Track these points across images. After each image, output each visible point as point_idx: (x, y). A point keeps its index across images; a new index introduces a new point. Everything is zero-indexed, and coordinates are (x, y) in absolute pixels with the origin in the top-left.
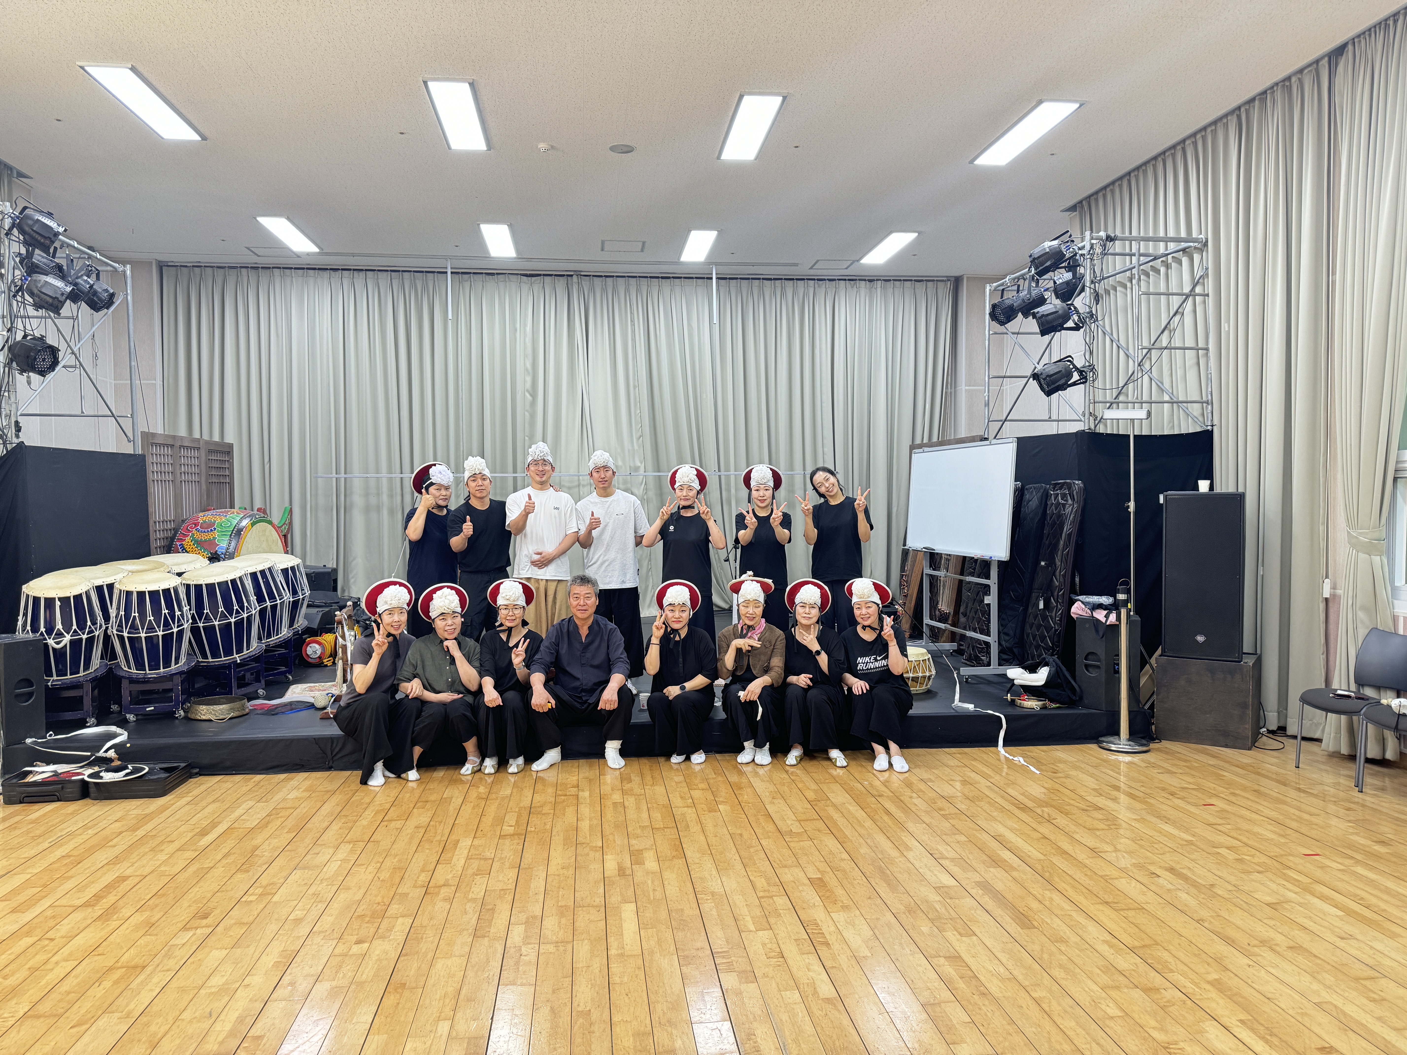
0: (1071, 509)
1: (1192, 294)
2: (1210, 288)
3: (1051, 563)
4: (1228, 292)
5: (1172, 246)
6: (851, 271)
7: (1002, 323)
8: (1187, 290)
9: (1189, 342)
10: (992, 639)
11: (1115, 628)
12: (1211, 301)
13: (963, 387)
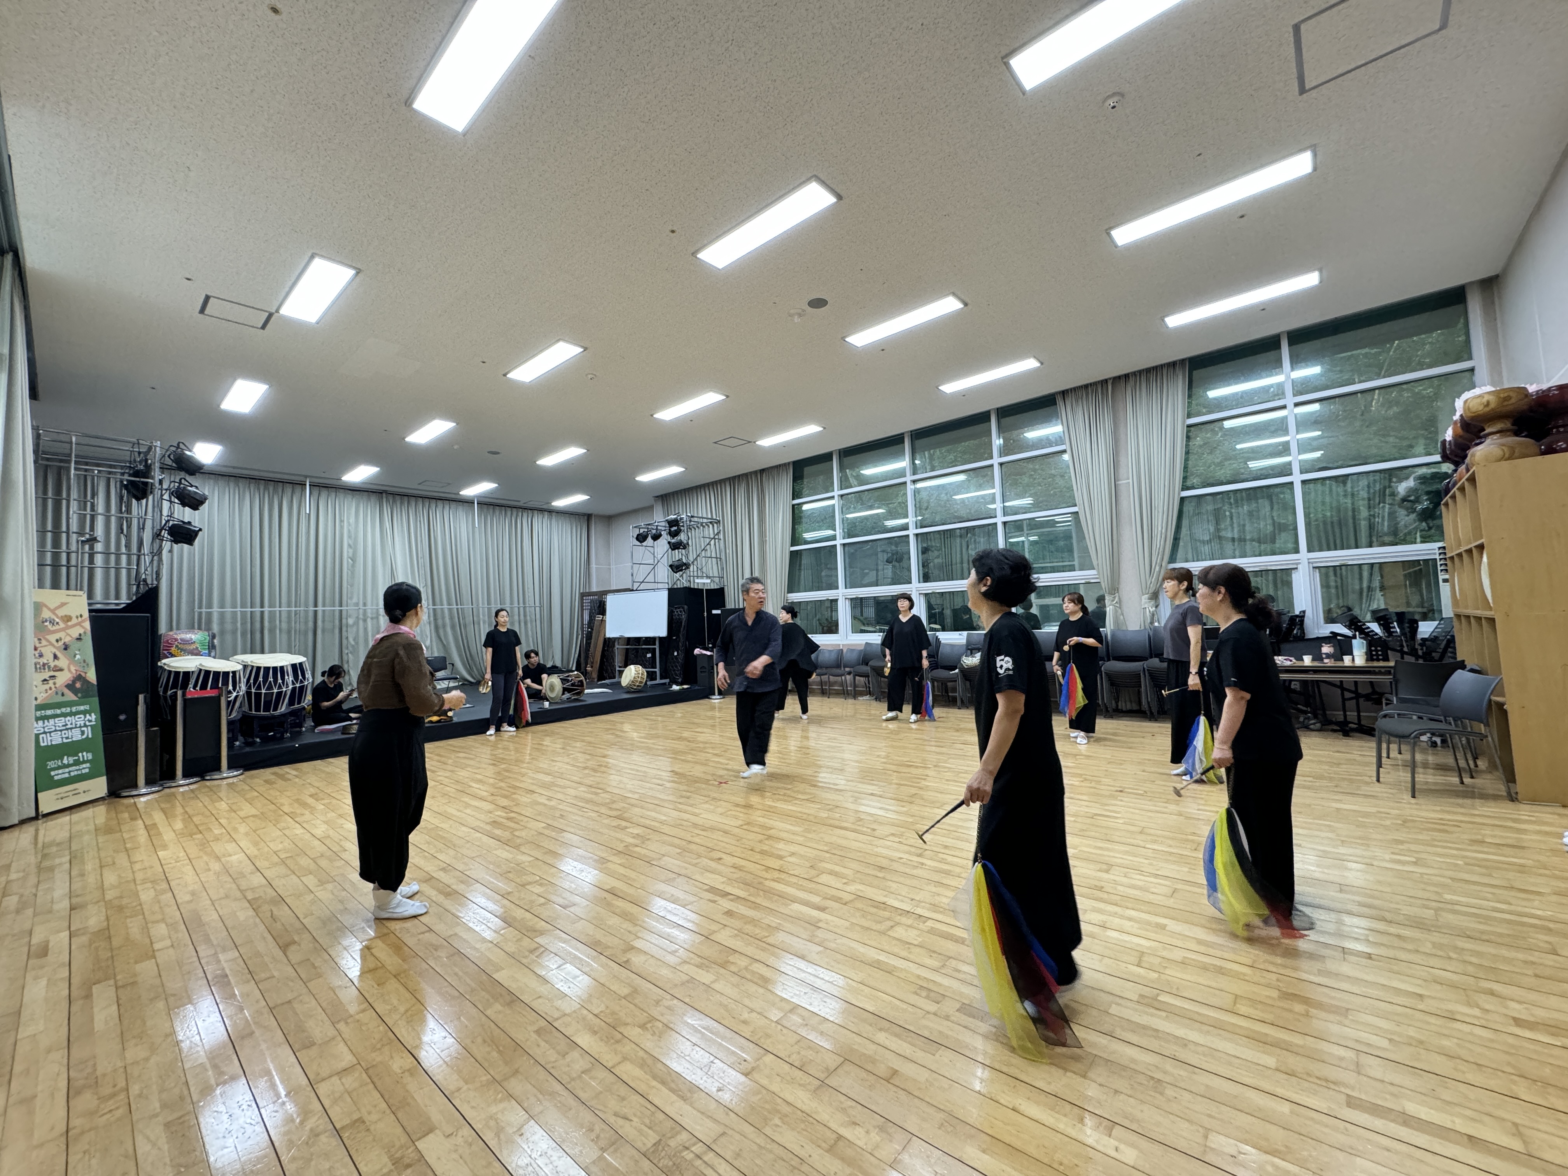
0: (684, 617)
1: (714, 538)
2: (721, 537)
3: (678, 637)
4: (729, 539)
5: (705, 521)
6: (545, 507)
7: (641, 542)
8: (712, 536)
9: (714, 555)
10: (657, 670)
11: (711, 656)
12: (722, 542)
13: (593, 566)
